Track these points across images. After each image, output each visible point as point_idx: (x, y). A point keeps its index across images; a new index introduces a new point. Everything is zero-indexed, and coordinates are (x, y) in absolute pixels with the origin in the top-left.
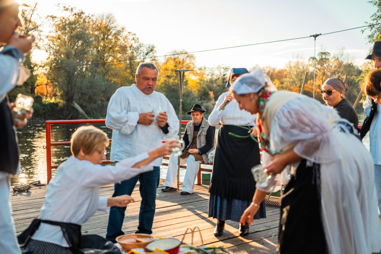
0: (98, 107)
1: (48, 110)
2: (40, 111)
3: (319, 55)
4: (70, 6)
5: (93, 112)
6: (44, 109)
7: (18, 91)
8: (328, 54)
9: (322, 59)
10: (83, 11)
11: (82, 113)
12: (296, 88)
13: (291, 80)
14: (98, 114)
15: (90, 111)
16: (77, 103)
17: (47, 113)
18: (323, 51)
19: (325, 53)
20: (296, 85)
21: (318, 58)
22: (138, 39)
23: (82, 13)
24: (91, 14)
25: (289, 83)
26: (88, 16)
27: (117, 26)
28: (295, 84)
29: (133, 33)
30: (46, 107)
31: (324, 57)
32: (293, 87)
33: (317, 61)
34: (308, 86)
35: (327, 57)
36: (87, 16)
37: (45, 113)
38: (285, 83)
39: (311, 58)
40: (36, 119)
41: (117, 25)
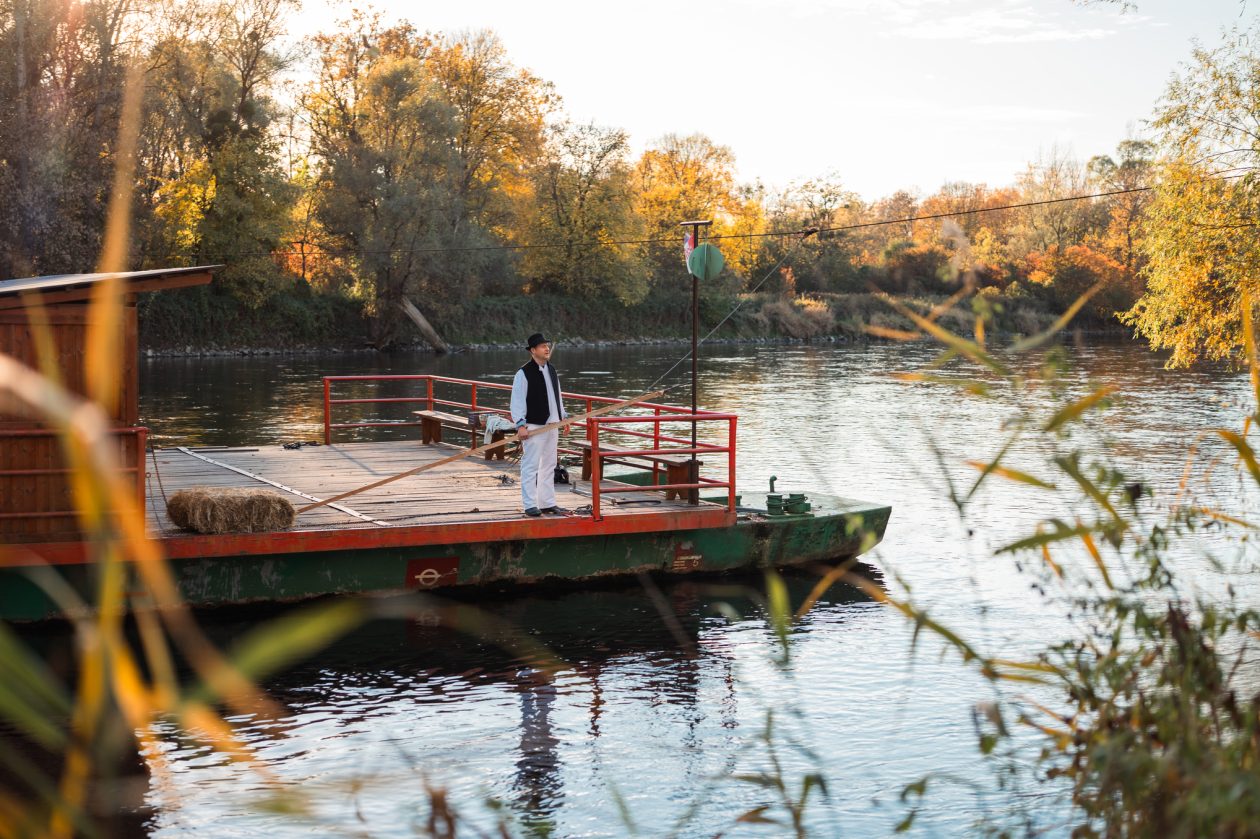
0: (465, 314)
1: (330, 323)
2: (309, 324)
3: (1119, 149)
4: (370, 7)
5: (450, 328)
6: (317, 318)
7: (252, 266)
8: (1151, 150)
9: (1129, 165)
10: (410, 22)
11: (427, 331)
12: (1044, 258)
13: (1031, 232)
14: (464, 335)
15: (442, 323)
16: (414, 302)
17: (328, 330)
18: (1133, 139)
19: (1138, 145)
20: (1046, 246)
21: (1118, 162)
22: (559, 99)
23: (408, 29)
24: (434, 32)
25: (1022, 240)
26: (426, 39)
27: (508, 66)
28: (1042, 244)
29: (546, 81)
30: (324, 311)
31: (1137, 156)
32: (1038, 253)
33: (1115, 167)
34: (1085, 251)
35: (1147, 157)
36: (423, 38)
37: (320, 330)
38: (1013, 240)
39: (1097, 158)
40: (298, 346)
41: (509, 64)
